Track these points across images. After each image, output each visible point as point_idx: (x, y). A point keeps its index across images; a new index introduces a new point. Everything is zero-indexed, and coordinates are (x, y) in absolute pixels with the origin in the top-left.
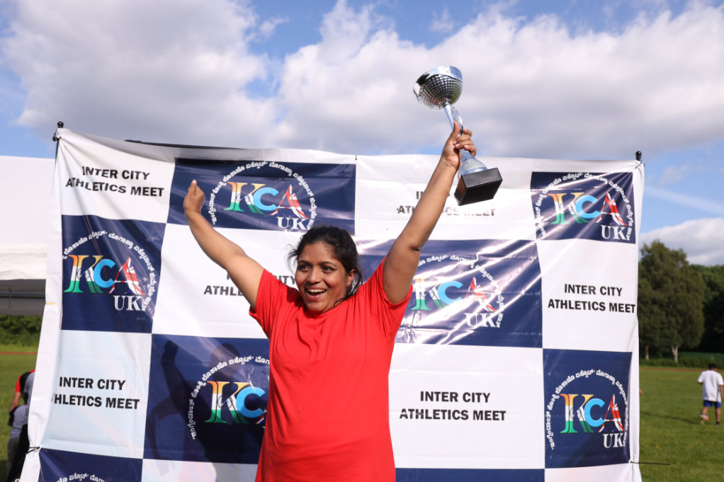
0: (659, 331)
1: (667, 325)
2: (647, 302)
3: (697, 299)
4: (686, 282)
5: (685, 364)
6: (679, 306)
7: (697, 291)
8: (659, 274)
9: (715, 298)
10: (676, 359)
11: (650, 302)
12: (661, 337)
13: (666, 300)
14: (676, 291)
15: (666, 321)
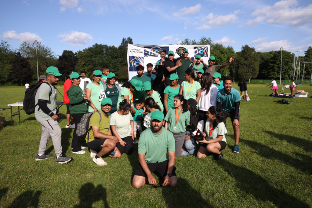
0: (245, 73)
1: (248, 72)
3: (257, 63)
4: (255, 58)
5: (252, 83)
6: (251, 66)
7: (257, 61)
8: (246, 55)
9: (263, 63)
10: (250, 82)
11: (243, 64)
12: (246, 75)
13: (248, 64)
14: (251, 61)
15: (247, 70)
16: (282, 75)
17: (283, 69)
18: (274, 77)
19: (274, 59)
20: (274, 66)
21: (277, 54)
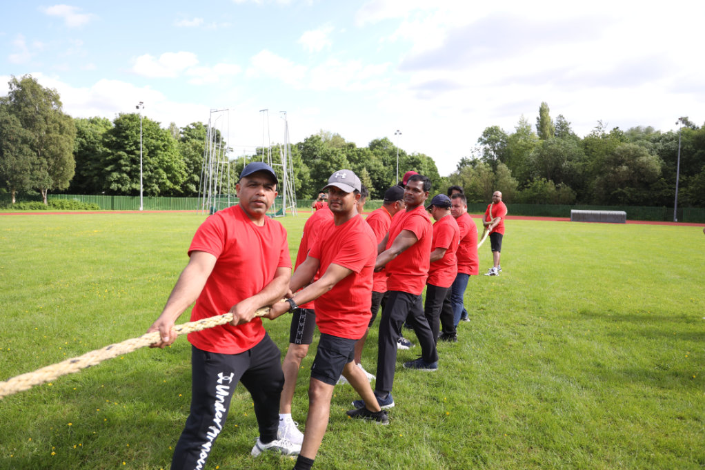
0: (29, 172)
1: (38, 167)
2: (17, 141)
3: (69, 141)
4: (61, 125)
5: (54, 205)
6: (51, 148)
7: (69, 134)
8: (30, 111)
10: (46, 201)
11: (19, 141)
12: (31, 179)
13: (38, 140)
14: (48, 132)
15: (37, 162)
16: (143, 184)
17: (146, 166)
18: (119, 190)
19: (118, 137)
20: (120, 157)
21: (127, 120)
